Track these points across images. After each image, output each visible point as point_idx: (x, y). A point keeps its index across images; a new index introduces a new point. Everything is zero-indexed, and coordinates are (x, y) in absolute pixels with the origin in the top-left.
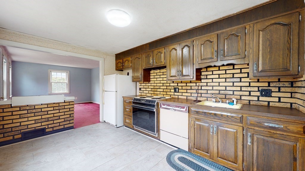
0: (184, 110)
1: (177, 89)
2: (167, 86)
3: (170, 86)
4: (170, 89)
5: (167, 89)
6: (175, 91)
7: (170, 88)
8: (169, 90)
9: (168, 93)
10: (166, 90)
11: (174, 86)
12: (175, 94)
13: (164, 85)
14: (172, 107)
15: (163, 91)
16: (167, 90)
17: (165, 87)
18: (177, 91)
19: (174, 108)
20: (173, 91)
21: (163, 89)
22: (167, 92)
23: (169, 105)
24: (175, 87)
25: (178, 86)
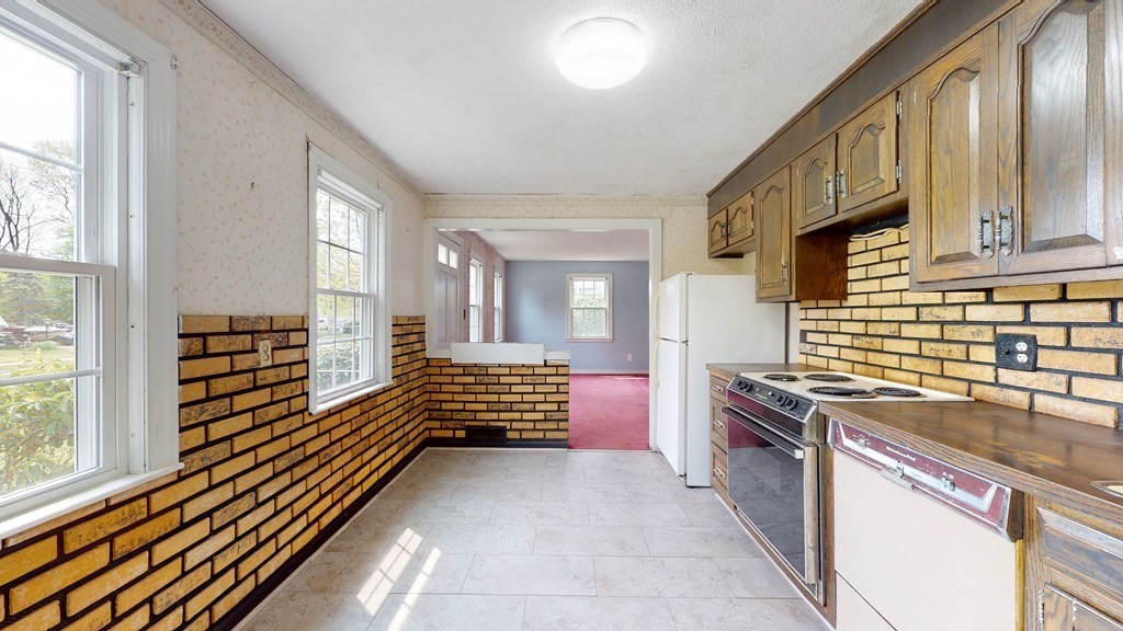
0: (984, 503)
1: (1022, 346)
2: (943, 324)
3: (964, 322)
4: (968, 344)
5: (941, 340)
6: (1005, 357)
7: (966, 333)
8: (958, 351)
9: (950, 368)
10: (941, 346)
11: (995, 324)
12: (1006, 376)
13: (925, 314)
14: (898, 458)
15: (920, 355)
16: (946, 347)
17: (935, 332)
18: (1022, 358)
19: (909, 470)
20: (989, 354)
21: (921, 340)
22: (943, 360)
23: (878, 445)
24: (1001, 330)
25: (1026, 321)
